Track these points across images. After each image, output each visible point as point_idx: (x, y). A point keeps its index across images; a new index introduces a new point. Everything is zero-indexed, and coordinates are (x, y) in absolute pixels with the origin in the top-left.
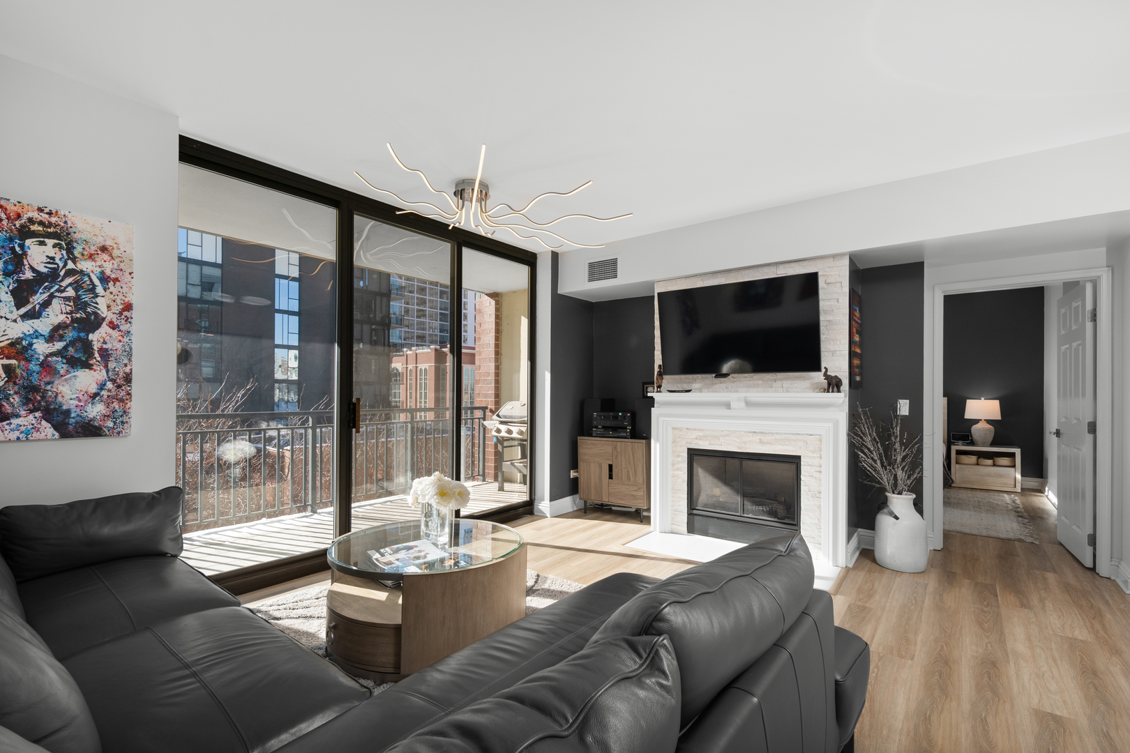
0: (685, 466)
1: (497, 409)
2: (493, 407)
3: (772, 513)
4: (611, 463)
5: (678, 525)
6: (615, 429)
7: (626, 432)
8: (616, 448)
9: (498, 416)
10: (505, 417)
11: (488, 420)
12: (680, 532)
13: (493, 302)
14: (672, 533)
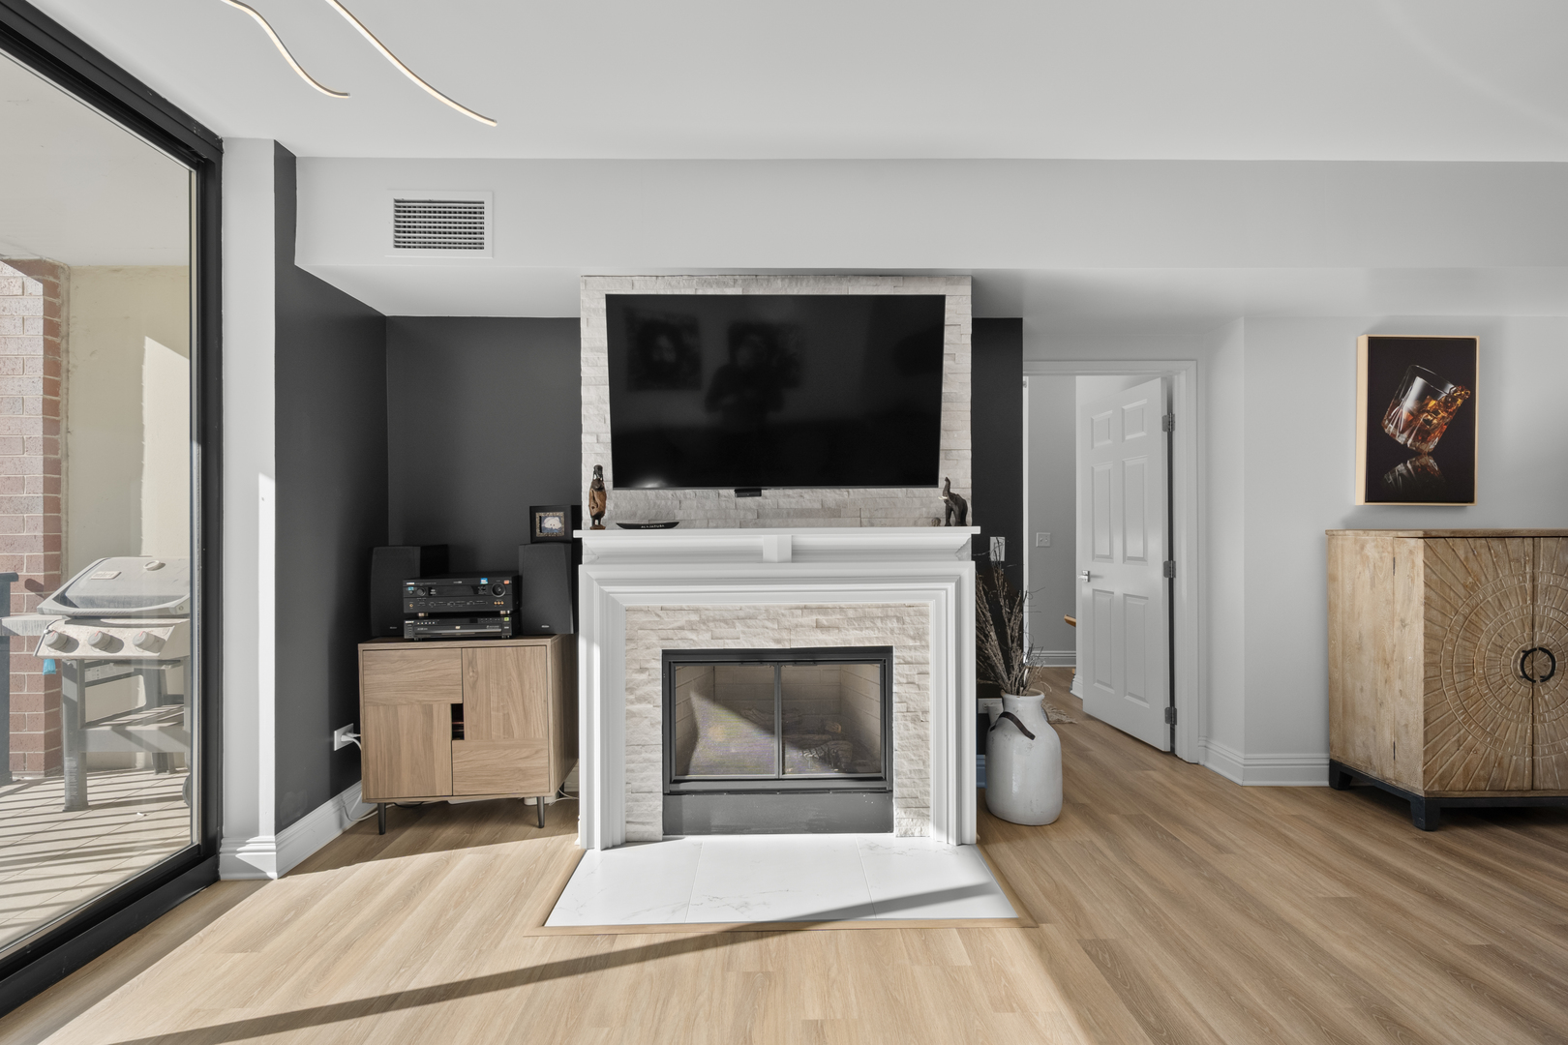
0: (657, 689)
1: (54, 581)
2: (39, 575)
3: (827, 760)
4: (458, 701)
5: (643, 823)
6: (472, 617)
7: (502, 625)
8: (472, 663)
9: (63, 600)
10: (90, 602)
11: (19, 611)
12: (646, 836)
13: (36, 288)
14: (628, 842)
